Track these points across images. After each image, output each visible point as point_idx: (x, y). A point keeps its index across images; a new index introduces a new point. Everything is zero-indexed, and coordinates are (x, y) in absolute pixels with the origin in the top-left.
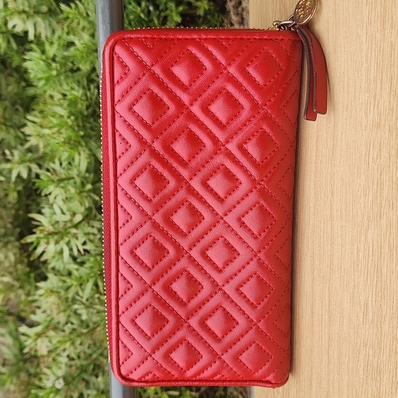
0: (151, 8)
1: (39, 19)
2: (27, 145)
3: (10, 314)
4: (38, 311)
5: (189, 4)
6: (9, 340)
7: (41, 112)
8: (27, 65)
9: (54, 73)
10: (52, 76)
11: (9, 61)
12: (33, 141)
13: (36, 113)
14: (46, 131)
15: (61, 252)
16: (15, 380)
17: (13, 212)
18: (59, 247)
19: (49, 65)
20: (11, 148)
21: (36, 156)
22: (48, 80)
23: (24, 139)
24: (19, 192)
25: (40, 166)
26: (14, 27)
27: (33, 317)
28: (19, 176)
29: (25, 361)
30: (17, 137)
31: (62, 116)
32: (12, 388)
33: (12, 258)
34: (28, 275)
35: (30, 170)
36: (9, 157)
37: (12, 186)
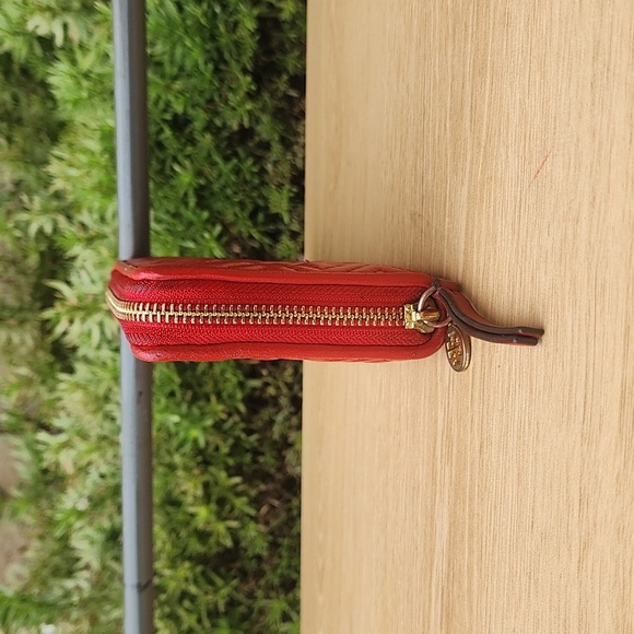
0: (218, 10)
1: (69, 19)
2: (52, 189)
3: (28, 419)
4: (62, 414)
5: (271, 5)
6: (26, 455)
7: (71, 145)
8: (52, 80)
9: (85, 94)
10: (81, 99)
11: (32, 72)
12: (58, 184)
13: (64, 146)
14: (73, 172)
15: (89, 334)
16: (33, 509)
17: (33, 279)
18: (86, 327)
19: (78, 83)
20: (30, 193)
21: (63, 204)
22: (76, 103)
23: (46, 182)
24: (42, 254)
25: (69, 218)
26: (37, 27)
27: (57, 423)
28: (41, 231)
29: (47, 483)
30: (39, 178)
31: (92, 153)
32: (29, 520)
33: (30, 342)
34: (51, 365)
35: (55, 223)
36: (27, 205)
37: (32, 244)
